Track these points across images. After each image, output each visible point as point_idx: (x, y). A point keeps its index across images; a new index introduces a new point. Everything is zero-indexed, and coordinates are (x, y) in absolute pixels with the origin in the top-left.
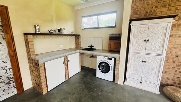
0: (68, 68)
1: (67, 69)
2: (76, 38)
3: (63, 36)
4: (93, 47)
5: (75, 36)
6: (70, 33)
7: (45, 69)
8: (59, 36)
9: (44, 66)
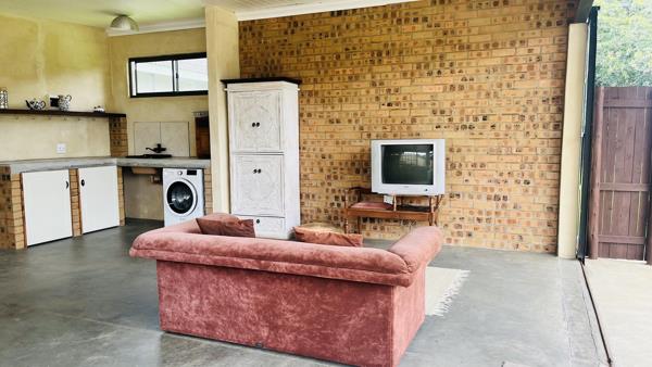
0: (79, 201)
1: (76, 205)
2: (110, 125)
3: (68, 118)
4: (164, 149)
5: (107, 119)
6: (90, 109)
7: (22, 188)
8: (54, 118)
9: (21, 180)
